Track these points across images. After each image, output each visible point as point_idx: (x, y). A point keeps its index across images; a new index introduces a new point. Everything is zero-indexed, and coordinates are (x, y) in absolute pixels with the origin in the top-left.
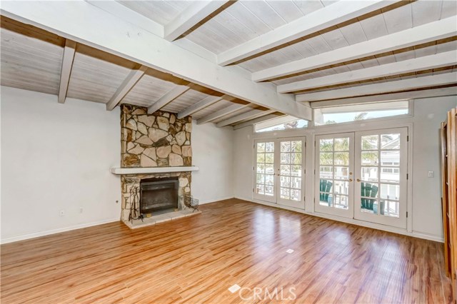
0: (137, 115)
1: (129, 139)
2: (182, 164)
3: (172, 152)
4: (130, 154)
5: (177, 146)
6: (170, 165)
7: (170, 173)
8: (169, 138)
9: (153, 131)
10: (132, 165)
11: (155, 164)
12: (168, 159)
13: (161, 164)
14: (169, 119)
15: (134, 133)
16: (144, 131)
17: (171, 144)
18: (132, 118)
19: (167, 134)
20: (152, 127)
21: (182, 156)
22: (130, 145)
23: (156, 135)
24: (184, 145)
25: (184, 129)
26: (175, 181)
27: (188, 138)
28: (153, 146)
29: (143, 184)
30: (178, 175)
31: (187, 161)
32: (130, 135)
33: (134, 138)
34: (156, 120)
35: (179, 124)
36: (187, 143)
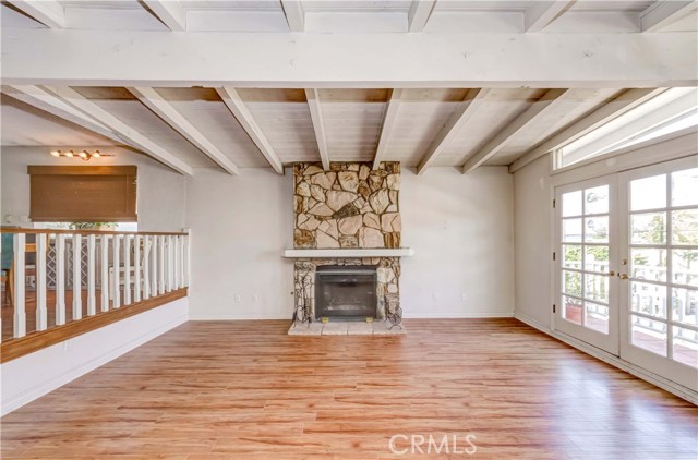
0: (311, 176)
1: (300, 210)
2: (383, 245)
3: (364, 225)
4: (301, 230)
5: (373, 215)
6: (361, 245)
7: (361, 259)
8: (358, 204)
9: (332, 196)
10: (304, 246)
11: (337, 245)
12: (356, 236)
13: (344, 245)
14: (358, 173)
15: (306, 200)
16: (321, 196)
17: (362, 212)
18: (304, 180)
19: (355, 197)
20: (332, 189)
21: (381, 231)
22: (302, 217)
23: (338, 201)
24: (385, 212)
25: (384, 185)
26: (370, 272)
27: (394, 201)
28: (333, 217)
29: (321, 272)
30: (376, 262)
31: (392, 240)
32: (300, 203)
33: (306, 207)
34: (337, 178)
35: (376, 179)
36: (393, 208)
